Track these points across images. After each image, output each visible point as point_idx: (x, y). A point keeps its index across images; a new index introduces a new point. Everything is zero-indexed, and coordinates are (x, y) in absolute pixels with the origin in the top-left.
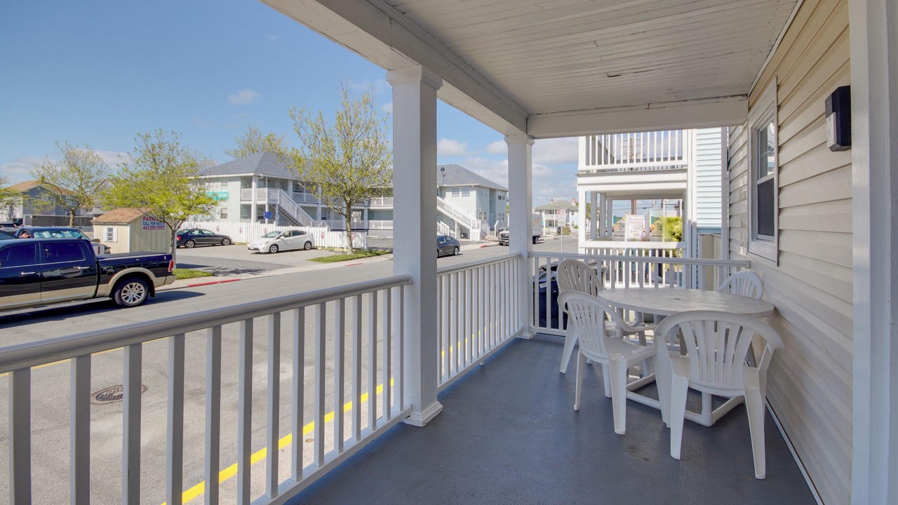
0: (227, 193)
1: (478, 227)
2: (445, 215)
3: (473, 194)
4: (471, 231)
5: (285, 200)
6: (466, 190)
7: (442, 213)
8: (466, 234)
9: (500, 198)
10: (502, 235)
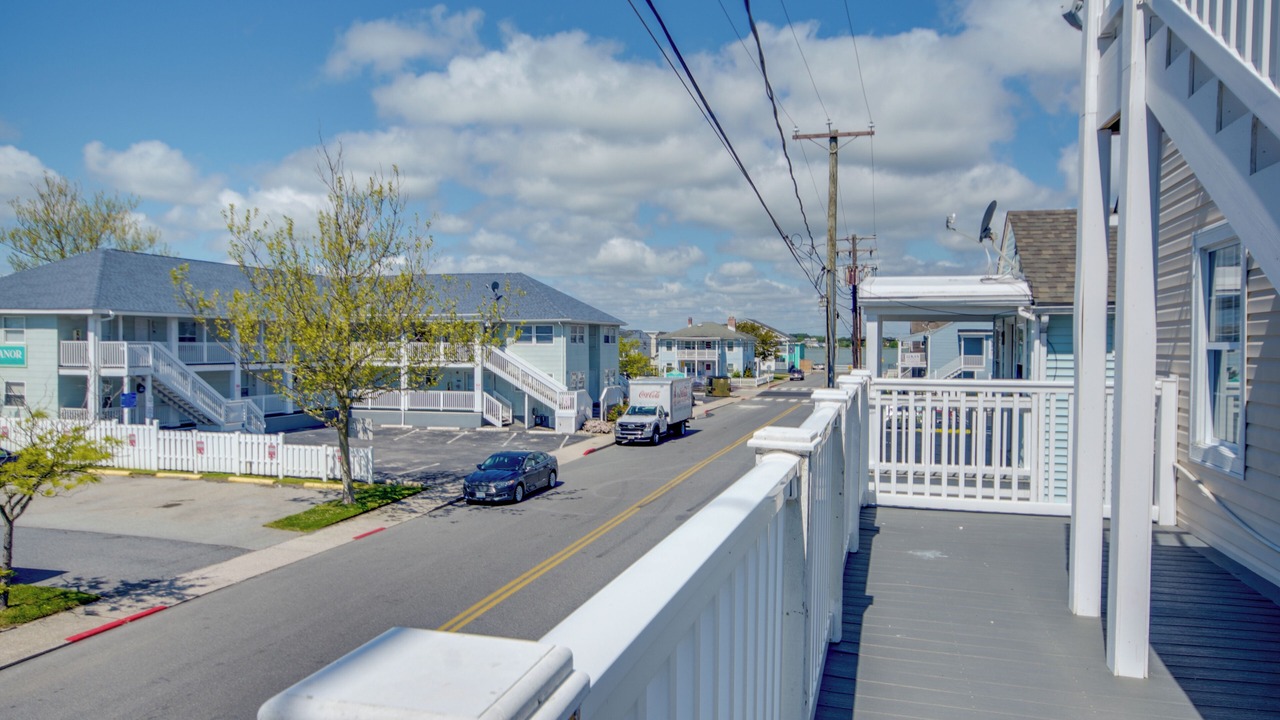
0: (22, 349)
1: (572, 407)
2: (500, 378)
3: (560, 343)
4: (559, 412)
5: (167, 365)
6: (545, 333)
7: (495, 375)
8: (546, 418)
9: (607, 340)
10: (621, 425)
